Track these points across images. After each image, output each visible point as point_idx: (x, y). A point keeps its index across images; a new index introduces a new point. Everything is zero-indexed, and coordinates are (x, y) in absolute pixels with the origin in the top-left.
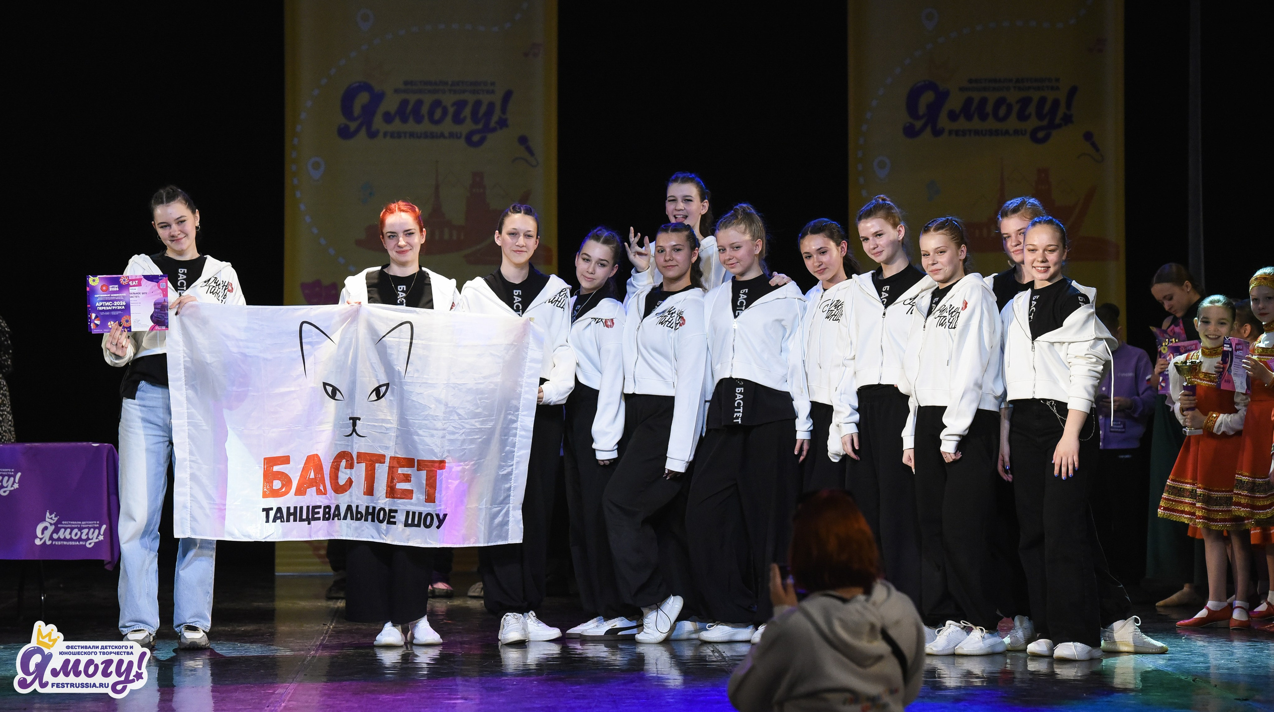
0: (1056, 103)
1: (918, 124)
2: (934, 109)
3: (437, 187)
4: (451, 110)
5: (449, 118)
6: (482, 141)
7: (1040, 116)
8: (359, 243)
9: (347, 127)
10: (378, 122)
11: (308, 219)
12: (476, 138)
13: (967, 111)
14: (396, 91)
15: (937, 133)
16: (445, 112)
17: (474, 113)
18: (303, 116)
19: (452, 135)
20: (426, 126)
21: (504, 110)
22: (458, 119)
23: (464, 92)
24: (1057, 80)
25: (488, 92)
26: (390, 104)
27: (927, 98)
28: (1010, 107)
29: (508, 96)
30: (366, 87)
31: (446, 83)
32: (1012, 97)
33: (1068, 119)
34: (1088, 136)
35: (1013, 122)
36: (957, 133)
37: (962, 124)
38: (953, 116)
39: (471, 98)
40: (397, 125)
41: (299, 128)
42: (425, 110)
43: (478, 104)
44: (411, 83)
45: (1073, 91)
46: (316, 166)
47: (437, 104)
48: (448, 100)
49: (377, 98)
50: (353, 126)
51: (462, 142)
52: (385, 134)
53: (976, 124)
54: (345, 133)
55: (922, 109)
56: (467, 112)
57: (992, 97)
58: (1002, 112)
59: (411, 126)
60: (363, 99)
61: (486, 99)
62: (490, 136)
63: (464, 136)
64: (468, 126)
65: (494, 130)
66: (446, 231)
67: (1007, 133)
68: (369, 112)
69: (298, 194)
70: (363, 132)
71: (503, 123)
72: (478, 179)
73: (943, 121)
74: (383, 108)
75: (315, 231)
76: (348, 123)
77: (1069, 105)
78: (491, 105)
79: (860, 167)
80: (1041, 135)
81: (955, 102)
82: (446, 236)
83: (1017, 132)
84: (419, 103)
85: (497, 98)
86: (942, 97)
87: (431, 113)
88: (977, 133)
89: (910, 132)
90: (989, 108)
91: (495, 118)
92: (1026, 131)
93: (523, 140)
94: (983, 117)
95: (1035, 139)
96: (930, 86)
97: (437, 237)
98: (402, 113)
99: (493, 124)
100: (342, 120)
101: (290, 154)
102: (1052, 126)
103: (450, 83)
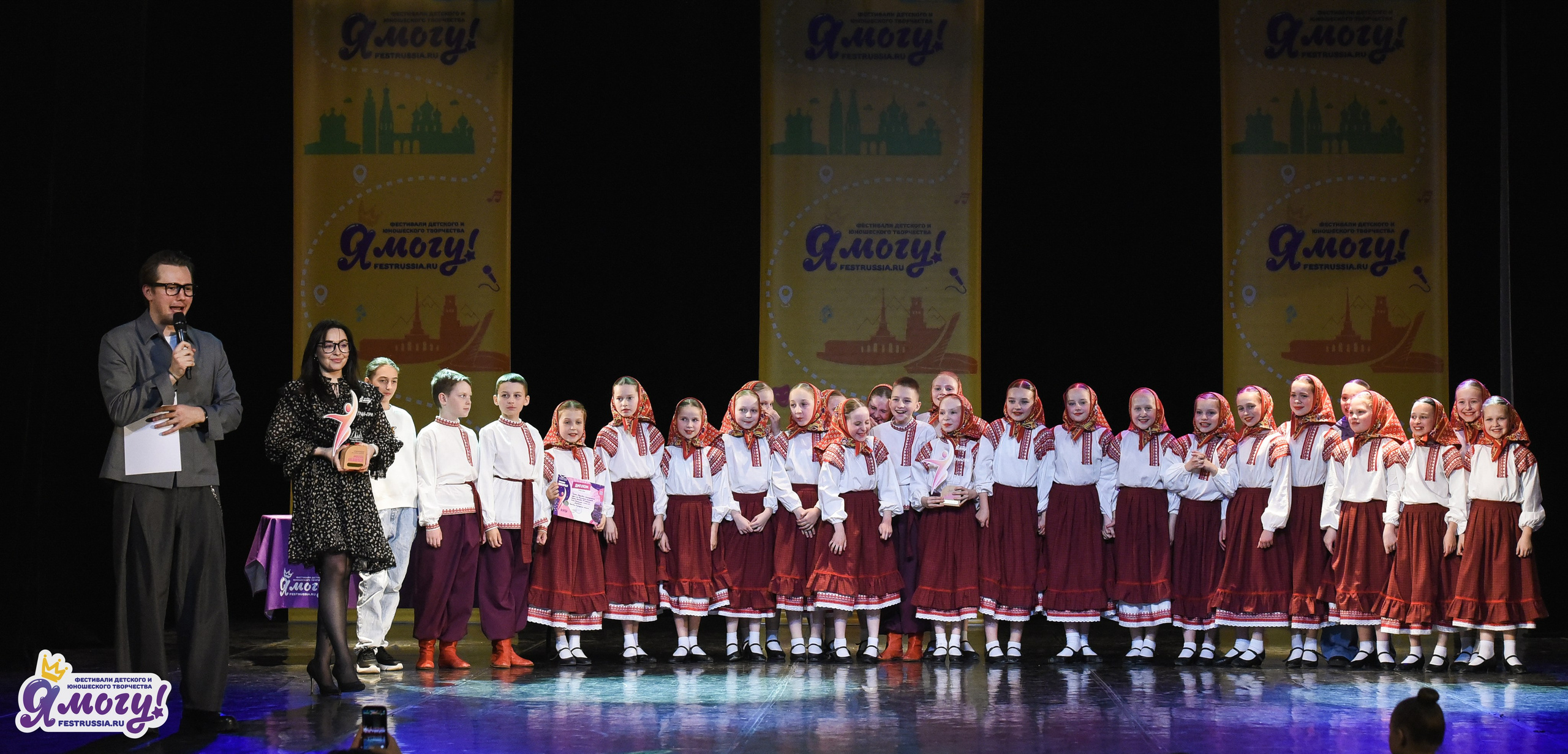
0: (1392, 243)
1: (1279, 260)
2: (1292, 247)
3: (883, 310)
4: (895, 248)
5: (893, 254)
6: (921, 272)
7: (1379, 253)
8: (819, 355)
9: (811, 261)
10: (836, 257)
11: (779, 336)
12: (915, 270)
13: (1318, 249)
14: (851, 232)
15: (1294, 267)
16: (890, 249)
17: (914, 251)
18: (776, 252)
19: (895, 268)
20: (875, 260)
21: (938, 248)
22: (900, 255)
23: (906, 232)
24: (1393, 224)
25: (925, 232)
26: (846, 243)
27: (1287, 237)
28: (1354, 247)
29: (941, 236)
30: (826, 229)
31: (891, 226)
32: (1356, 238)
33: (1401, 257)
34: (1418, 271)
35: (1356, 259)
36: (1311, 267)
37: (1315, 259)
38: (1307, 253)
39: (911, 238)
40: (851, 260)
41: (772, 262)
42: (874, 247)
43: (917, 242)
44: (863, 225)
45: (1405, 234)
46: (785, 292)
47: (884, 242)
48: (893, 238)
49: (835, 238)
50: (816, 260)
51: (904, 272)
52: (842, 267)
53: (1326, 259)
54: (809, 266)
55: (1282, 247)
56: (908, 249)
57: (1339, 238)
58: (1348, 249)
59: (863, 260)
60: (823, 238)
61: (923, 238)
62: (927, 268)
63: (905, 267)
64: (909, 260)
65: (930, 263)
66: (891, 345)
67: (1351, 267)
68: (829, 248)
69: (771, 315)
70: (824, 264)
71: (937, 258)
72: (917, 304)
73: (1299, 257)
74: (840, 245)
75: (784, 345)
76: (812, 258)
77: (1402, 245)
78: (928, 244)
79: (1231, 294)
80: (1379, 269)
81: (1309, 242)
82: (891, 350)
83: (1359, 266)
84: (869, 242)
85: (933, 238)
86: (1298, 237)
87: (879, 250)
88: (1327, 266)
89: (1273, 266)
90: (1337, 247)
91: (931, 254)
92: (1367, 265)
93: (954, 272)
94: (1332, 254)
95: (1375, 273)
96: (1289, 228)
97: (883, 350)
98: (855, 250)
99: (929, 259)
100: (806, 255)
101: (764, 283)
102: (1389, 261)
103: (894, 226)
